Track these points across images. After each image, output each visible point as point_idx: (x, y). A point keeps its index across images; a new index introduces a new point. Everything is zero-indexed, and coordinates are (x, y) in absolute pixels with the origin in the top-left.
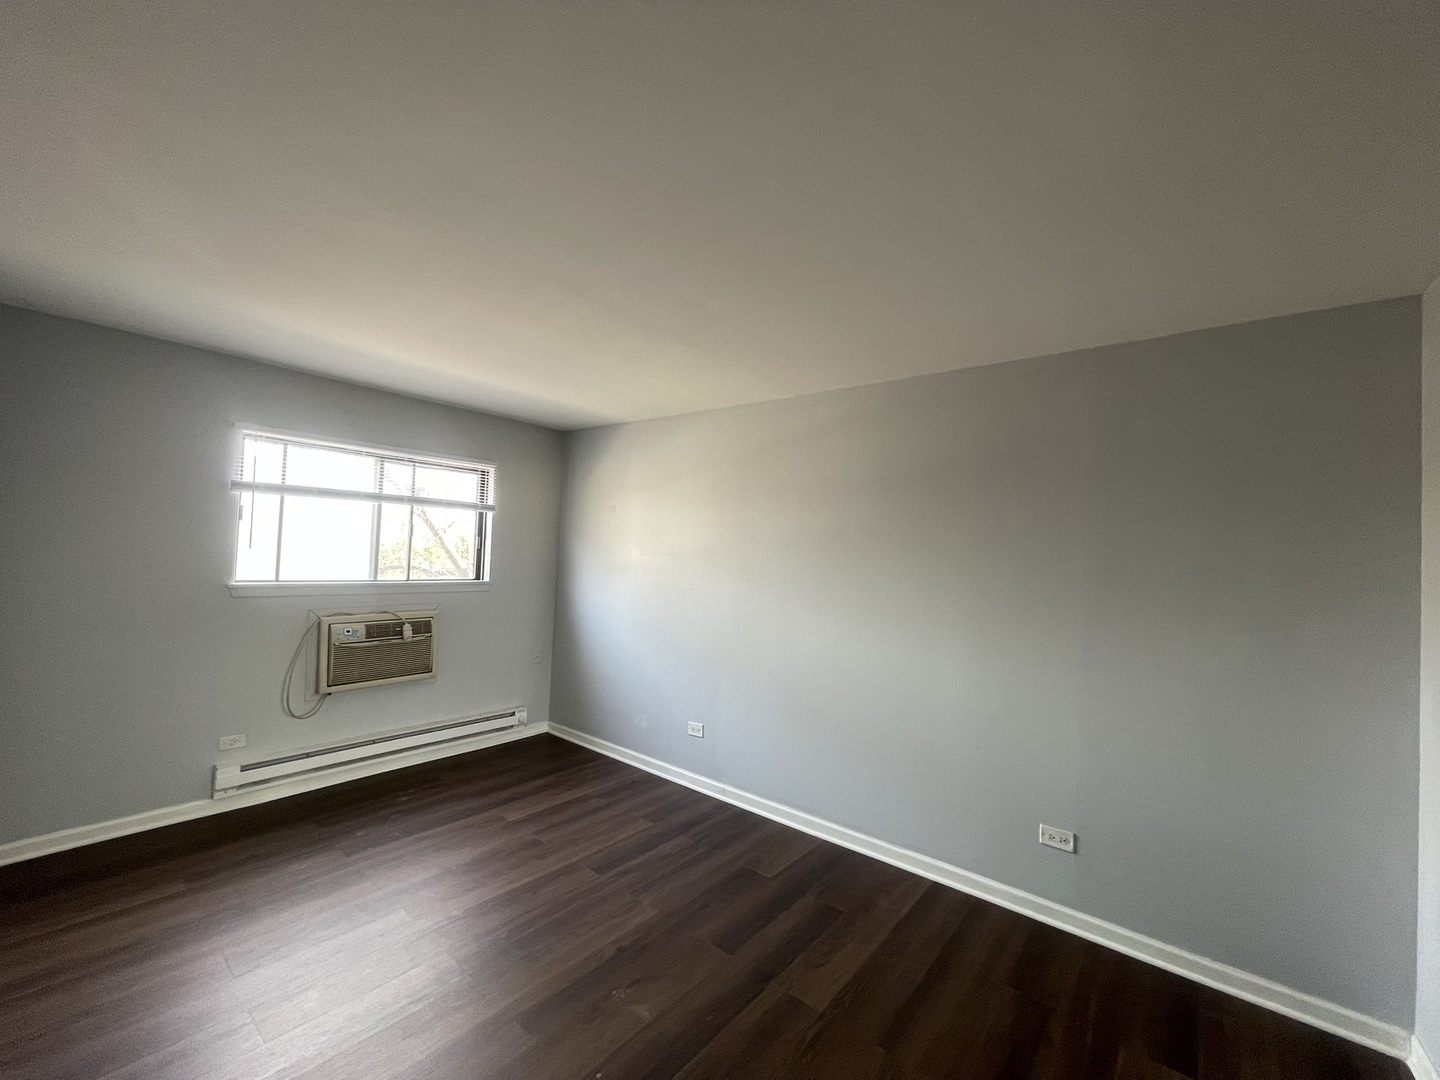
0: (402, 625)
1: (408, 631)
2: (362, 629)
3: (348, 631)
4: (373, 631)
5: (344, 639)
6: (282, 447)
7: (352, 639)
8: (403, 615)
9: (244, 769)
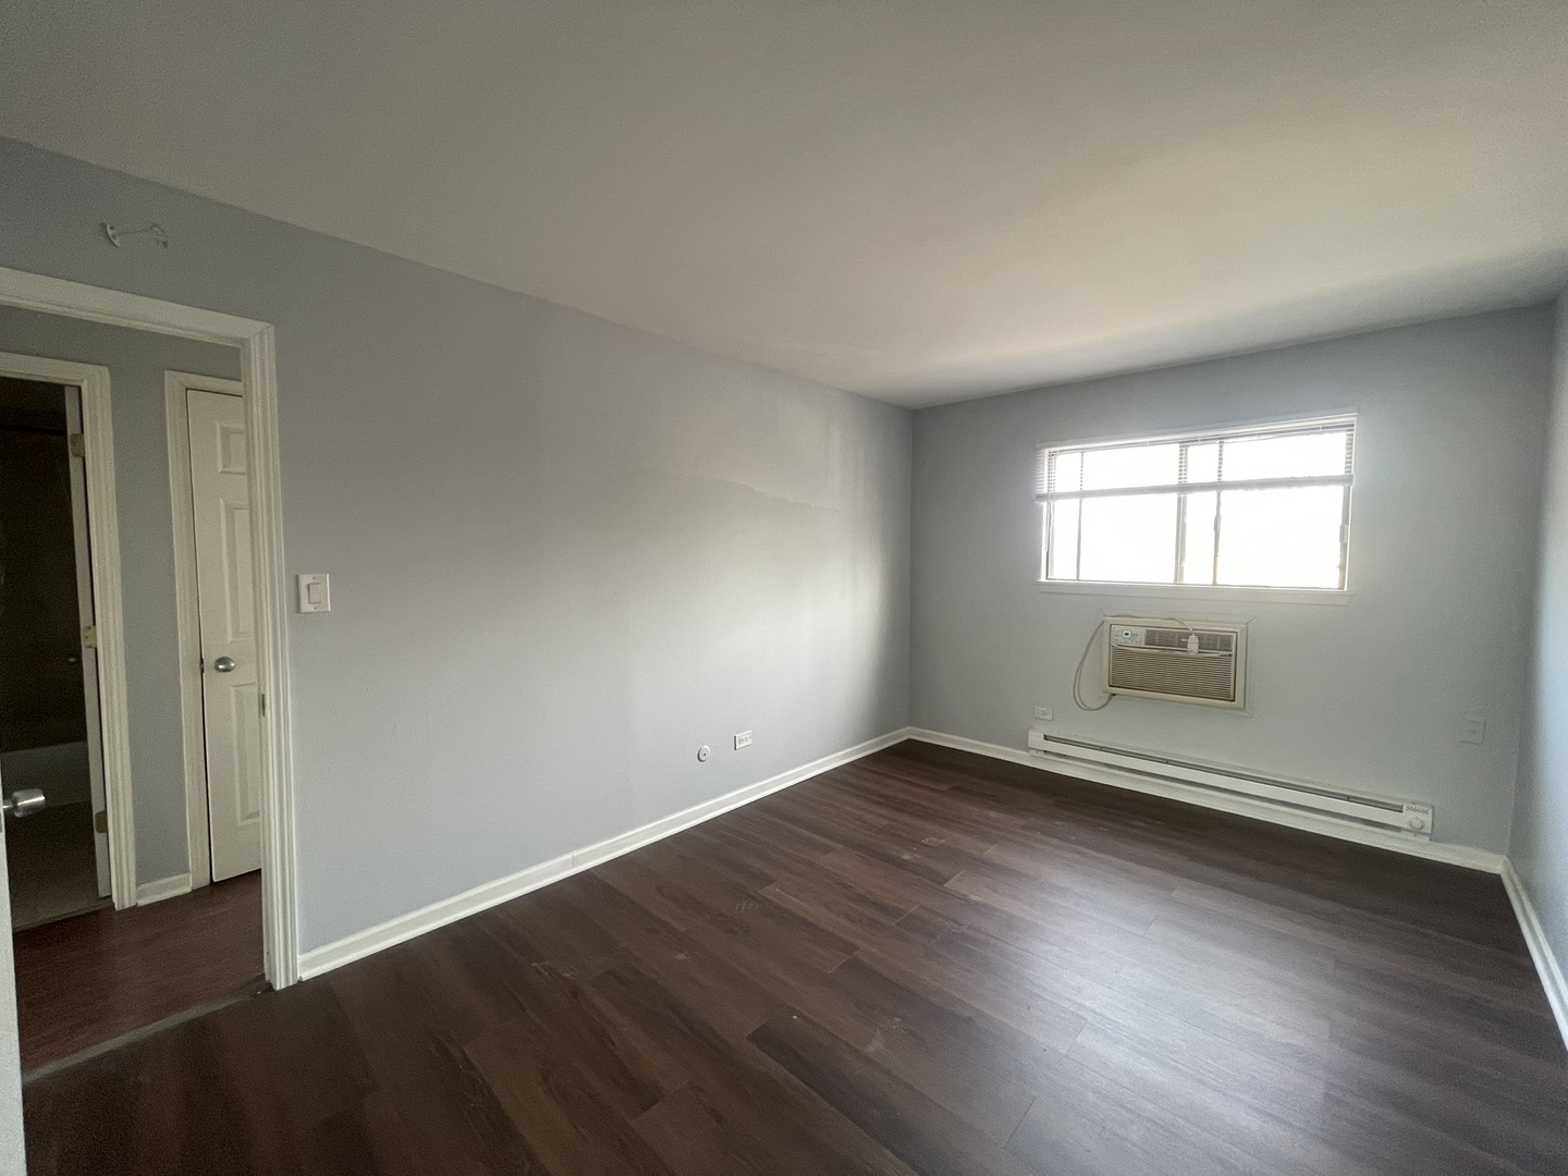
0: (1187, 636)
1: (1193, 645)
2: (1141, 634)
3: (1127, 634)
4: (1151, 639)
5: (1122, 642)
6: (1079, 455)
7: (1130, 643)
8: (1190, 625)
9: (1046, 738)
